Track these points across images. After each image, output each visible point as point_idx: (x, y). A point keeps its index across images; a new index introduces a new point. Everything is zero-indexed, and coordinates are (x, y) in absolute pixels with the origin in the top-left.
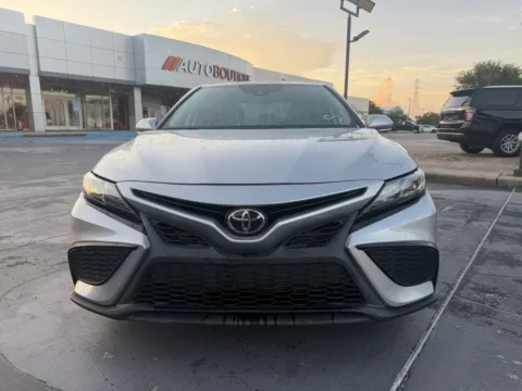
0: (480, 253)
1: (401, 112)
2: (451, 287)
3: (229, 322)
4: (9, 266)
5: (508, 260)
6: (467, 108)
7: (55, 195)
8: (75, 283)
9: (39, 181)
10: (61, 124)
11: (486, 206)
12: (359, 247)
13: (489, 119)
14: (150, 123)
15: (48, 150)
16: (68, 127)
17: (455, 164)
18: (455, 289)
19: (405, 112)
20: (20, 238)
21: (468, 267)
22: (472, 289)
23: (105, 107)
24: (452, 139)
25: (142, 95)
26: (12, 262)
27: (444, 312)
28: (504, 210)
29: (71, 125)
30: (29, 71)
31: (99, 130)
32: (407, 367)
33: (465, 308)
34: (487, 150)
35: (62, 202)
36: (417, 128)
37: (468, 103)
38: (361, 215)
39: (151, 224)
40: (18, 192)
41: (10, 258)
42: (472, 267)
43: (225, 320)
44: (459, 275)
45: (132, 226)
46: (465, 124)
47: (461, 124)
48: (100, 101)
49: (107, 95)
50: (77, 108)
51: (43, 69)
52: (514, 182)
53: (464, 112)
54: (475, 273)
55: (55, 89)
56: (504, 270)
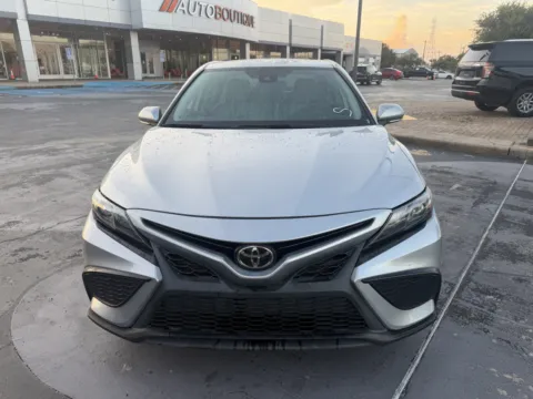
0: (484, 245)
1: (415, 55)
2: (452, 286)
3: (240, 347)
4: (22, 260)
5: (511, 254)
6: (484, 64)
7: (58, 167)
8: (91, 299)
9: (40, 147)
10: (55, 73)
11: (495, 183)
12: (365, 281)
13: (508, 76)
14: (154, 113)
15: (44, 106)
16: (62, 76)
17: (468, 127)
18: (456, 289)
19: (420, 56)
20: (27, 224)
21: (470, 263)
22: (473, 290)
23: (100, 52)
24: (467, 97)
25: (140, 39)
26: (23, 255)
27: (444, 317)
28: (514, 189)
29: (66, 73)
30: (16, 14)
31: (96, 79)
32: (405, 382)
33: (464, 313)
34: (501, 109)
35: (65, 176)
36: (431, 74)
37: (486, 59)
38: (367, 247)
39: (162, 254)
40: (19, 163)
41: (22, 250)
42: (474, 263)
43: (235, 345)
44: (462, 271)
45: (144, 257)
46: (482, 82)
47: (478, 81)
48: (95, 47)
49: (102, 39)
50: (71, 56)
51: (30, 12)
52: (526, 152)
53: (481, 68)
54: (477, 270)
55: (46, 34)
56: (505, 266)
